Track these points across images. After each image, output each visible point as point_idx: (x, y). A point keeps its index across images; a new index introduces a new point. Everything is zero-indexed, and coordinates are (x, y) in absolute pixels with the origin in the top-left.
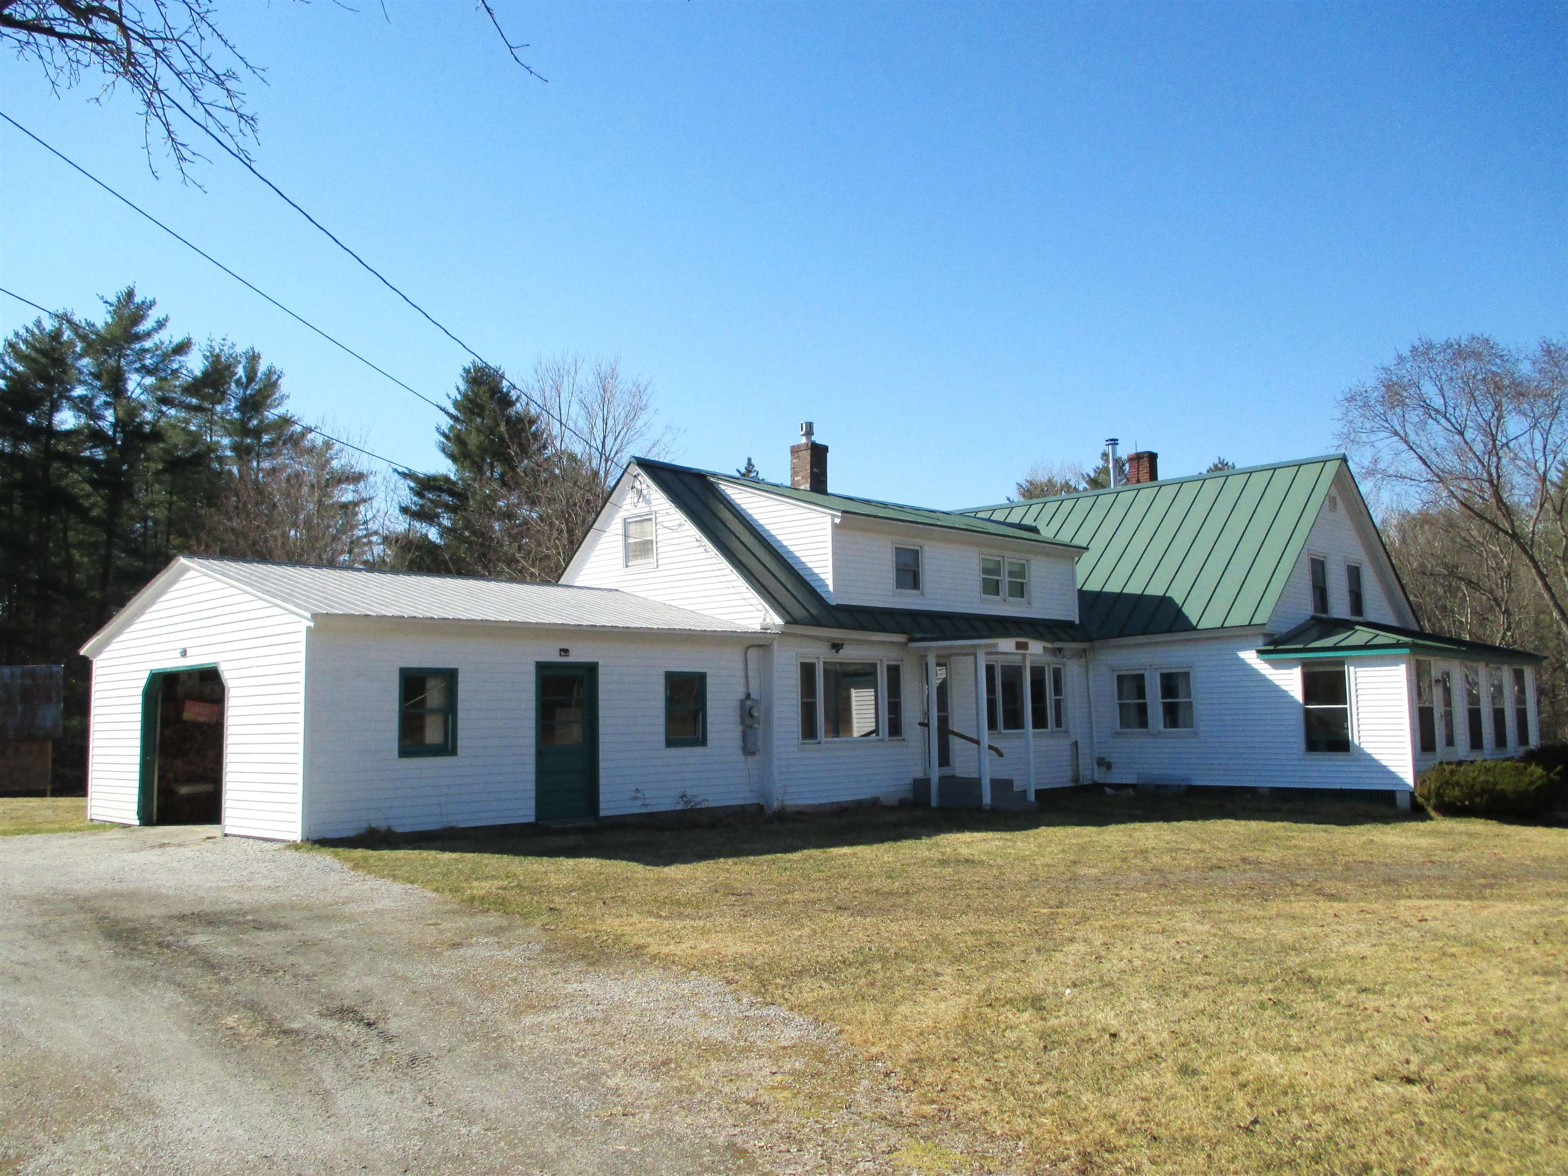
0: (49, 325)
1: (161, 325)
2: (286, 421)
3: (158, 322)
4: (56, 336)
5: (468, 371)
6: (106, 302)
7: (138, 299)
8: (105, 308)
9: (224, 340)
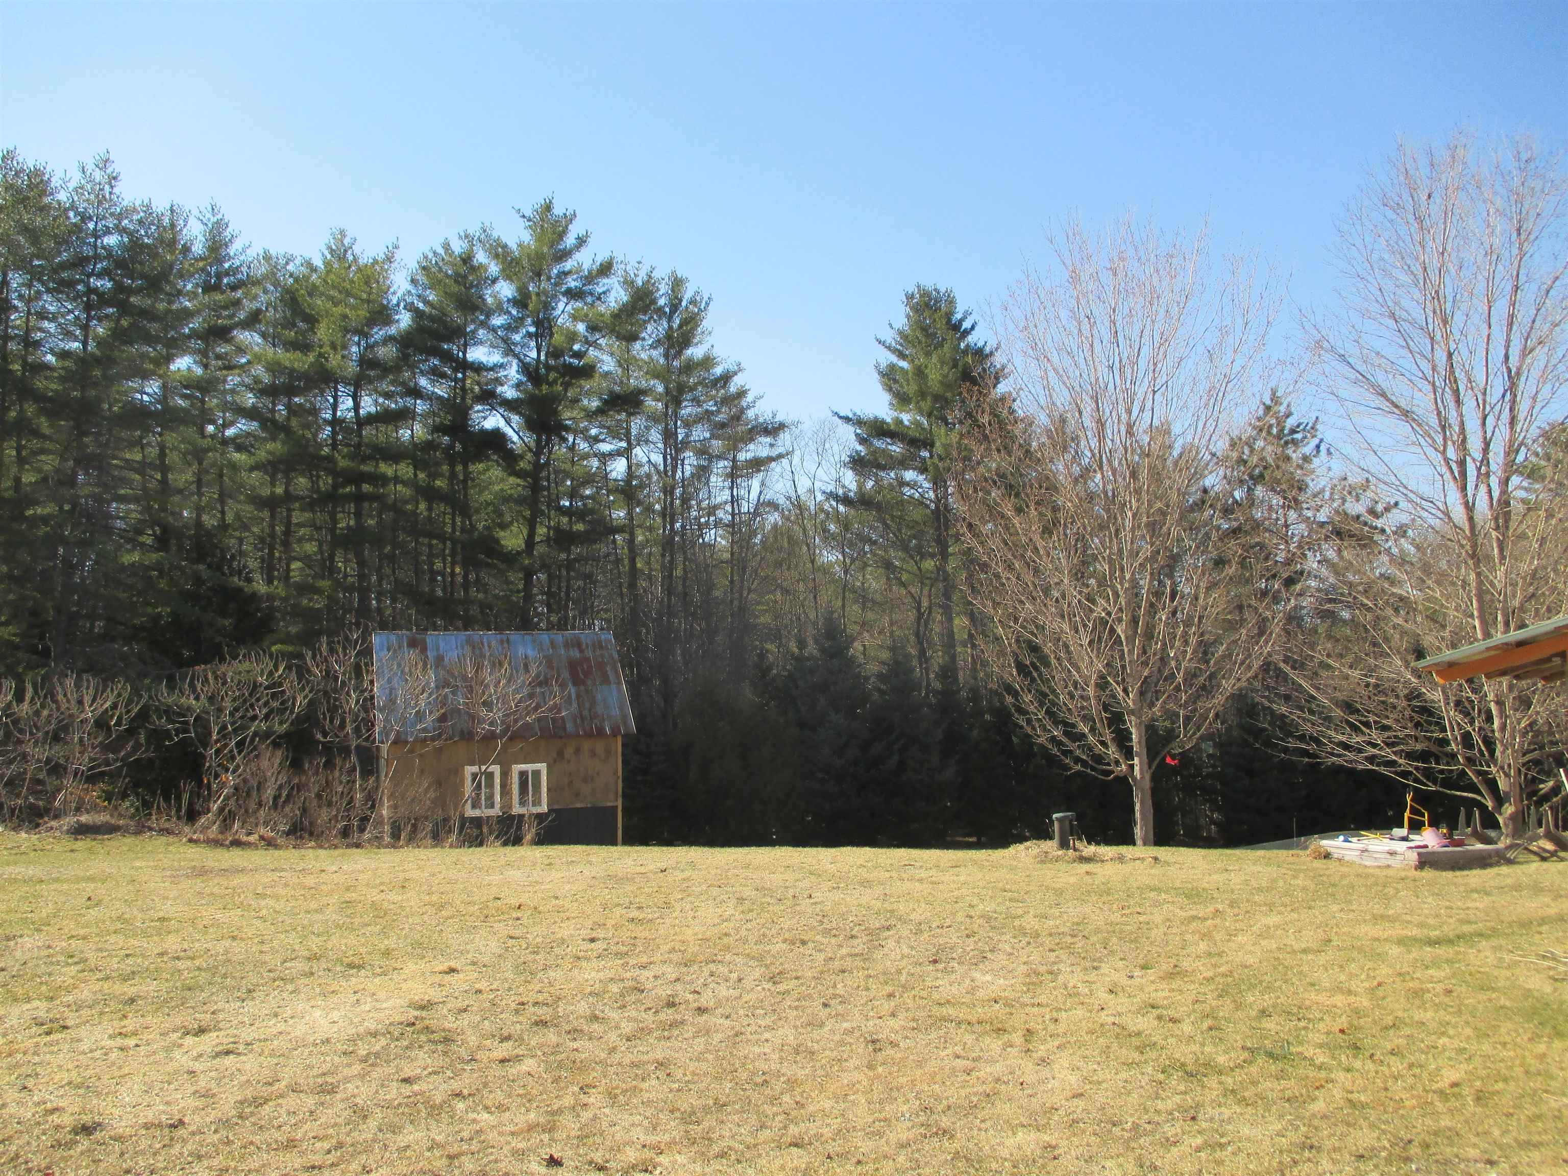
0: (458, 247)
1: (582, 241)
2: (708, 362)
3: (578, 238)
4: (467, 259)
5: (910, 297)
6: (524, 216)
7: (558, 210)
8: (522, 223)
9: (639, 263)
